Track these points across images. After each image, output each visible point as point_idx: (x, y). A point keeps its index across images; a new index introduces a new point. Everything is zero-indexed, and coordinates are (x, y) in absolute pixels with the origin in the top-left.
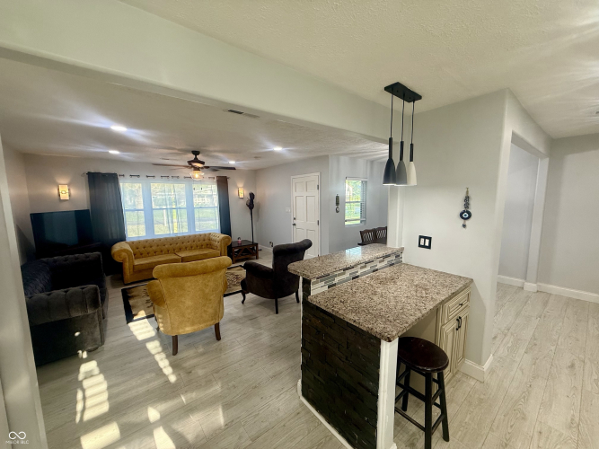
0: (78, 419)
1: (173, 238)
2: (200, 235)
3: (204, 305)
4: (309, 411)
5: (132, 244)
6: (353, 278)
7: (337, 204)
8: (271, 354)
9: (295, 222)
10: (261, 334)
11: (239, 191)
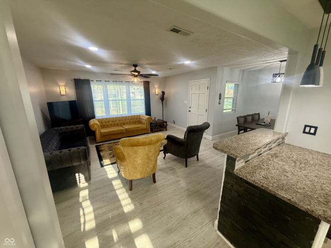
0: (82, 230)
1: (120, 117)
2: (135, 116)
3: (148, 163)
4: (225, 243)
5: (99, 120)
6: (259, 155)
7: (220, 99)
8: (189, 196)
9: (190, 109)
10: (179, 181)
11: (156, 90)
